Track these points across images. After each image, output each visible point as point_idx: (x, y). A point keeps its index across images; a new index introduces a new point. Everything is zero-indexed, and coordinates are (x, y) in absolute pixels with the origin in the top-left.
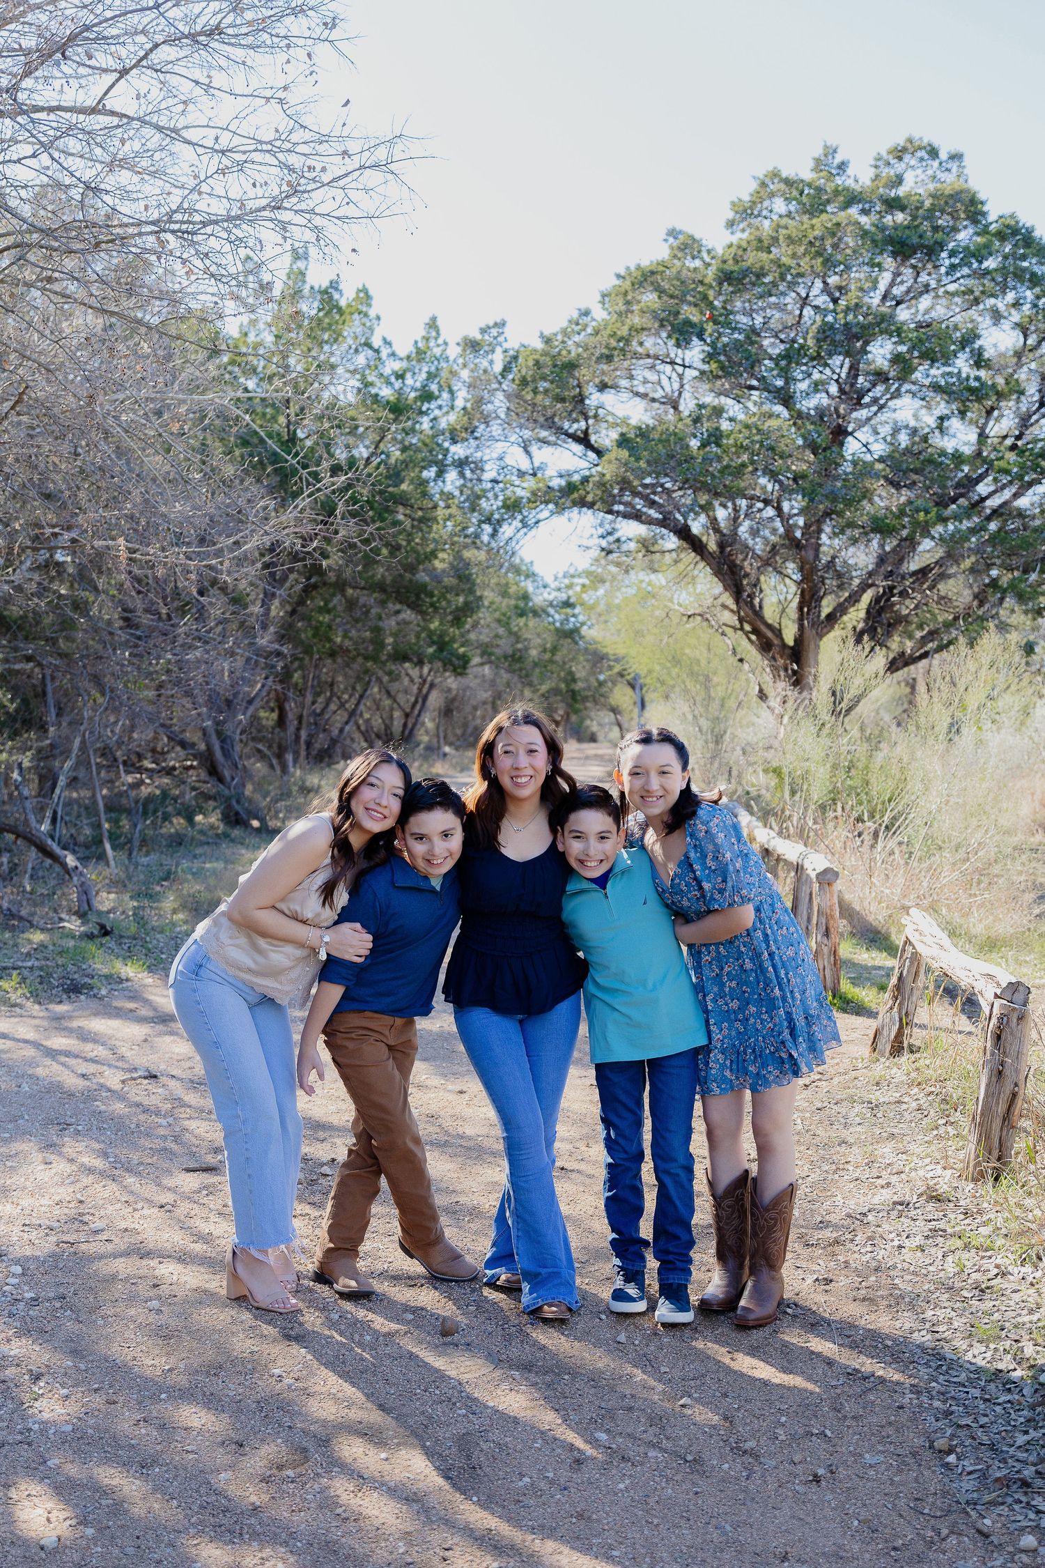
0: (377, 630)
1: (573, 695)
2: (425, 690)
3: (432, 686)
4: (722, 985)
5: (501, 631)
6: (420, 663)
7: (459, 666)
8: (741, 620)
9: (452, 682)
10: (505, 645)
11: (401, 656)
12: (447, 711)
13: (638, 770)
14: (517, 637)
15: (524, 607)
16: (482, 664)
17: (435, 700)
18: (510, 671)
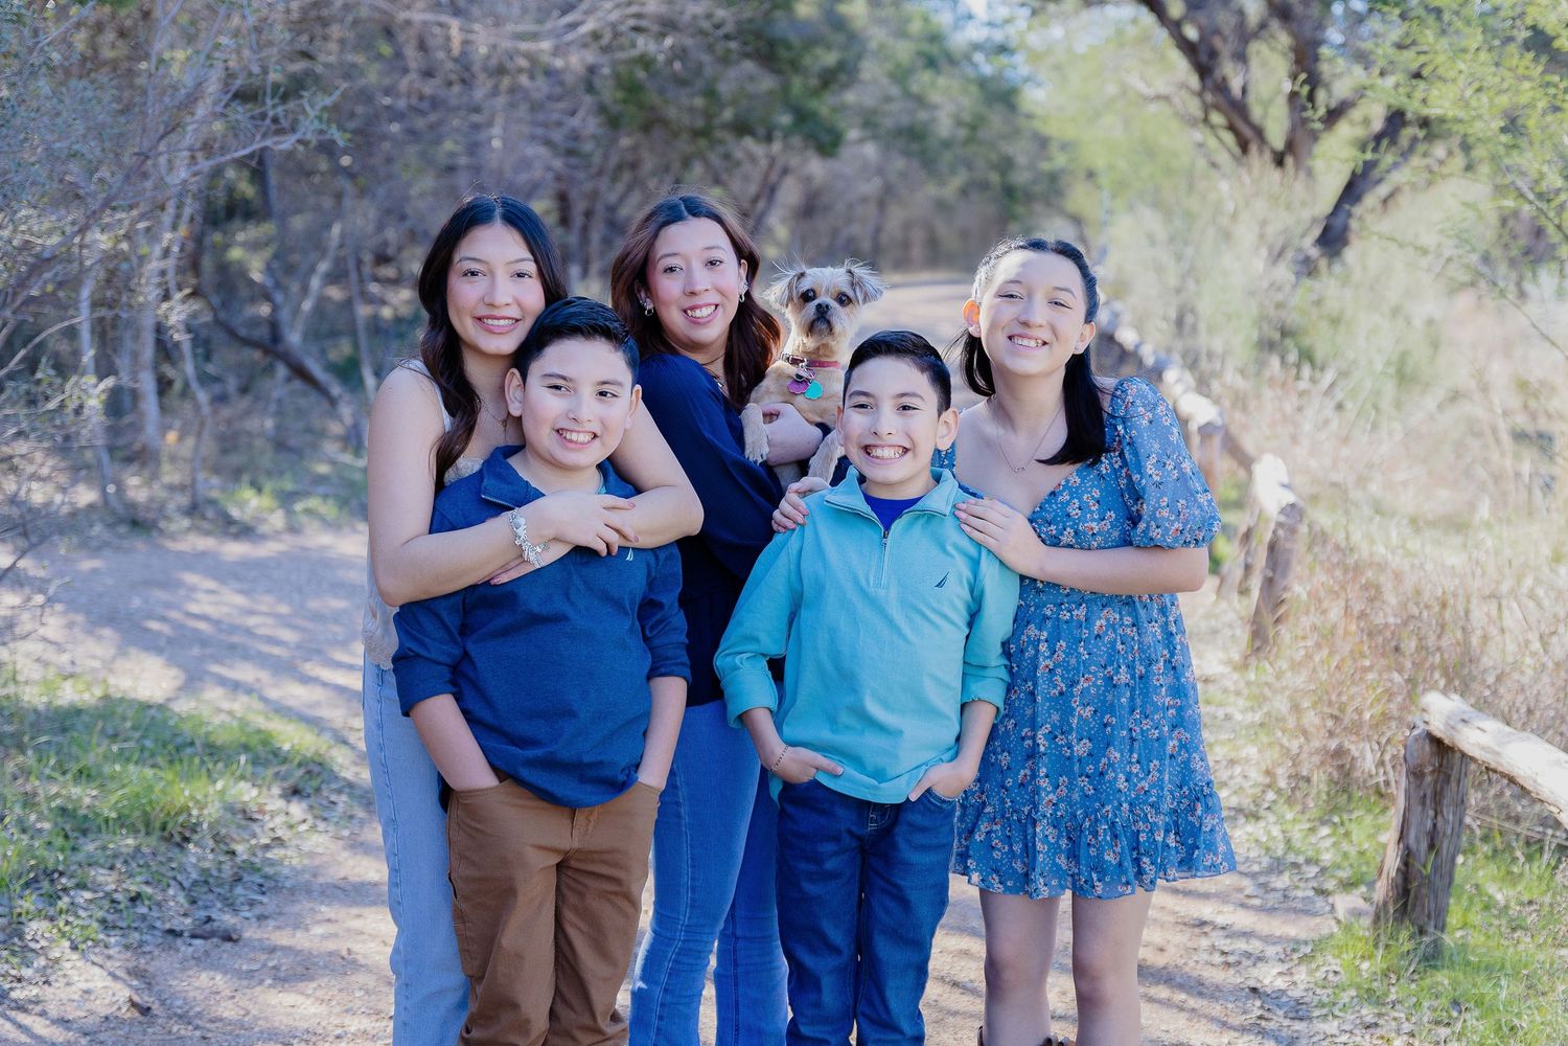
0: (711, 93)
1: (1009, 192)
2: (774, 177)
3: (785, 171)
4: (1068, 712)
5: (894, 91)
6: (769, 139)
7: (827, 143)
8: (1206, 108)
9: (816, 167)
10: (897, 114)
11: (742, 128)
12: (809, 209)
13: (1015, 289)
14: (920, 100)
15: (936, 55)
16: (861, 141)
17: (790, 194)
18: (906, 154)
